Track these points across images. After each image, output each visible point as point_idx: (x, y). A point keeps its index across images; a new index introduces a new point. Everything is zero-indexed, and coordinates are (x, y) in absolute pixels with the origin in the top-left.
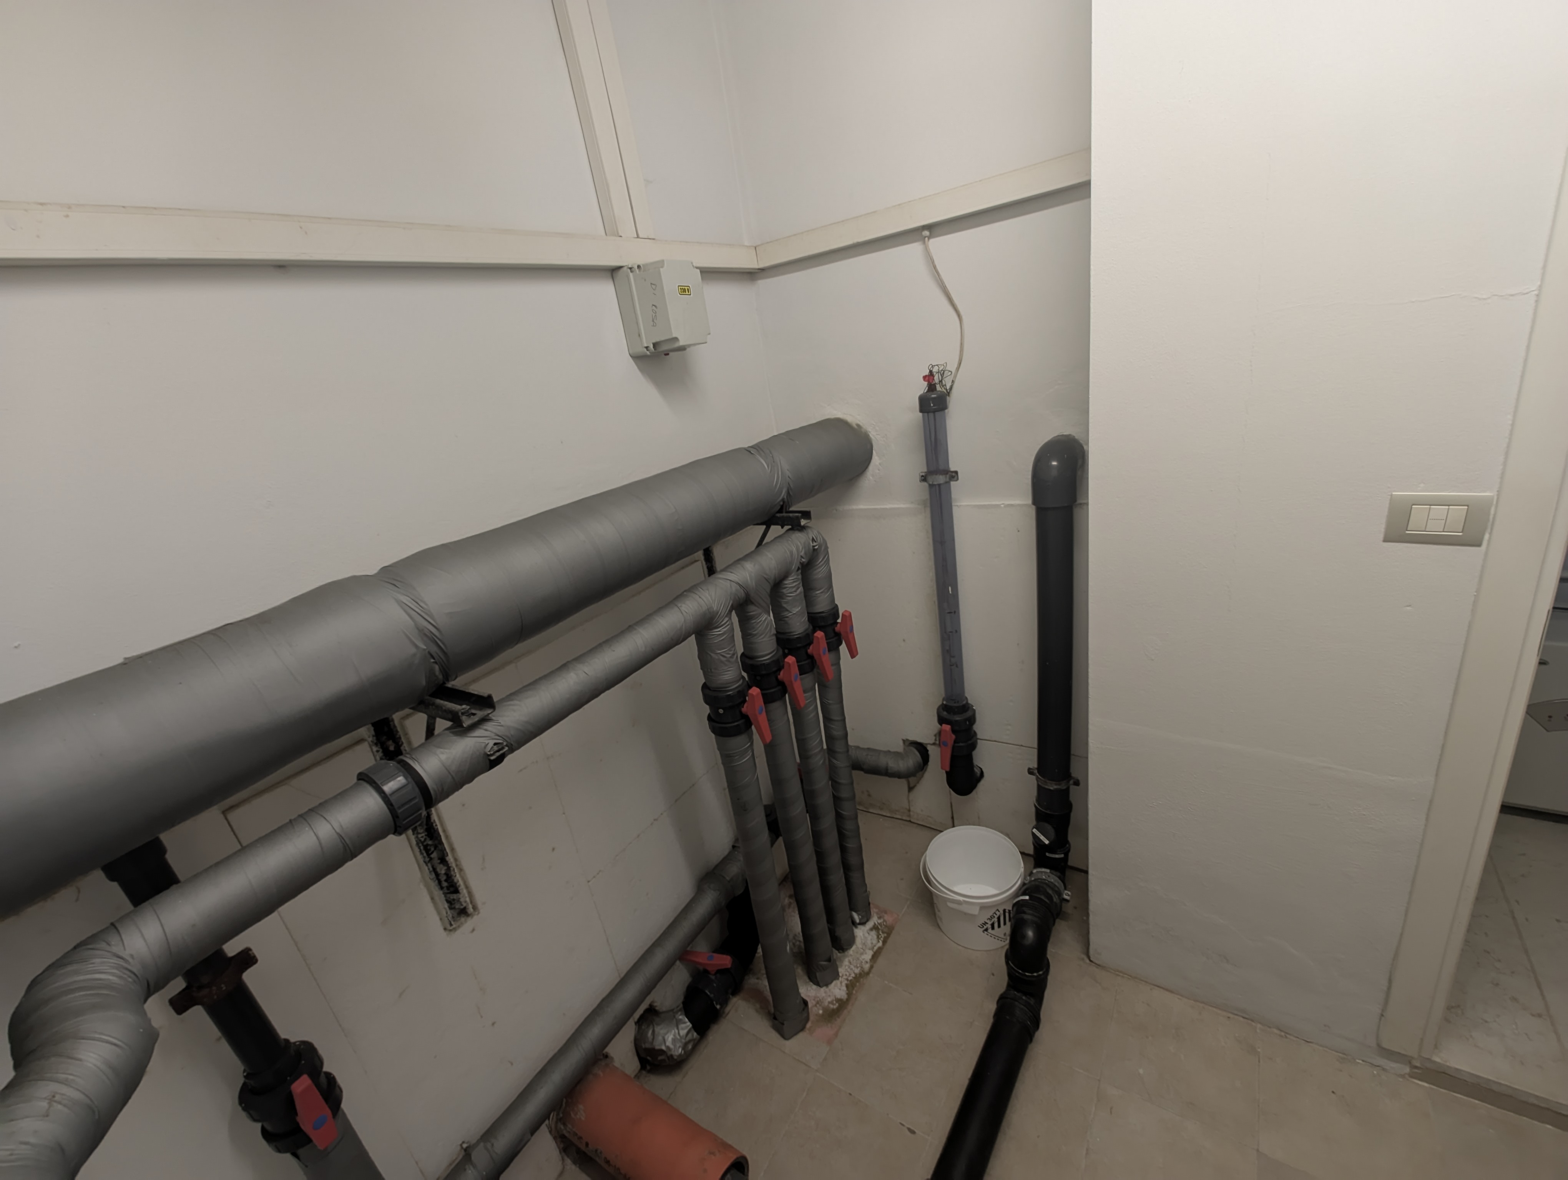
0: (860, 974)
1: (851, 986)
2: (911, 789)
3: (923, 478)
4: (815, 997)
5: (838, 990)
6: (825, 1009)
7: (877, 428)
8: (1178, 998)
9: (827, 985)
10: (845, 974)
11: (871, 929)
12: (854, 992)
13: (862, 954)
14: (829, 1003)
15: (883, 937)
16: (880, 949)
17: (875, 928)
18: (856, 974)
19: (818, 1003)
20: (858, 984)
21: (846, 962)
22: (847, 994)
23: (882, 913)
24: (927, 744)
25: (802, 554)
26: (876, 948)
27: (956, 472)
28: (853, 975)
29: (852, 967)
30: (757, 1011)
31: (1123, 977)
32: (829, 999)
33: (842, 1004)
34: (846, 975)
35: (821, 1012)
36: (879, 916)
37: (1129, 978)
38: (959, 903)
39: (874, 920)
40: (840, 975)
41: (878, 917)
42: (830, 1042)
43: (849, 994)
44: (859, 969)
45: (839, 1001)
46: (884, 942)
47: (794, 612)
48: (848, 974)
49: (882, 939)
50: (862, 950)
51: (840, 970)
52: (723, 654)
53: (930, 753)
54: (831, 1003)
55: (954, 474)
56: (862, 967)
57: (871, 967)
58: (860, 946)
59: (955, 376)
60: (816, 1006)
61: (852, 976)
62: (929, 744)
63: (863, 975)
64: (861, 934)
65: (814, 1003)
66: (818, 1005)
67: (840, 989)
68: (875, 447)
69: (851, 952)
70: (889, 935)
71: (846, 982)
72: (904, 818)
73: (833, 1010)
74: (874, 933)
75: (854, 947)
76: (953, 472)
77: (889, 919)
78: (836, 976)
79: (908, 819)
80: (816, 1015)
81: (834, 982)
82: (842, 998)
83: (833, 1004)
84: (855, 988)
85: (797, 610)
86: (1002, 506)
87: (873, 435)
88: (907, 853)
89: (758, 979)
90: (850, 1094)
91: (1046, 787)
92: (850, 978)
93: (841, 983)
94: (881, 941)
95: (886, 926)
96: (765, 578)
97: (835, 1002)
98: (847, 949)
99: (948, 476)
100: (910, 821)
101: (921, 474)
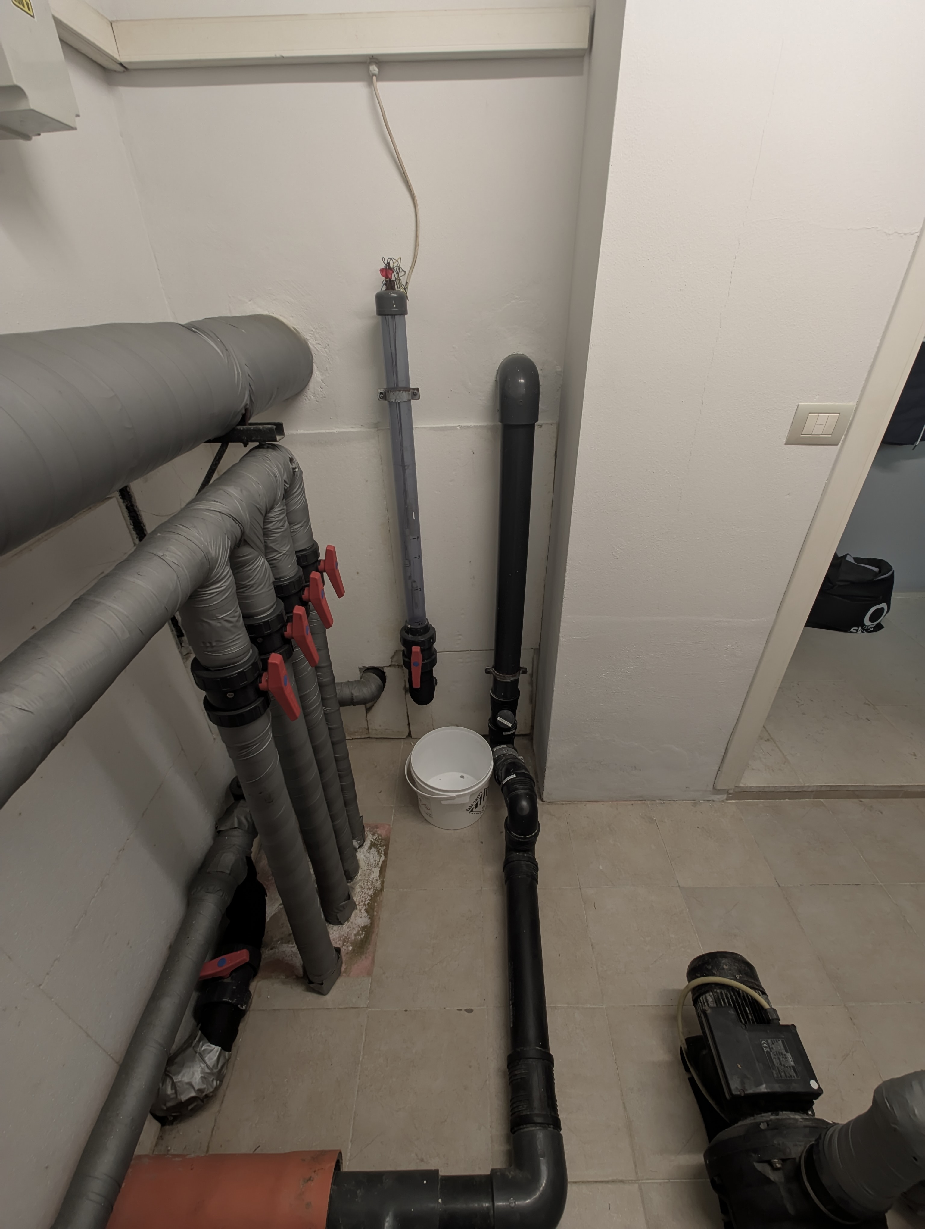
0: (375, 893)
1: (370, 910)
2: (368, 710)
3: (382, 395)
4: (340, 937)
5: (360, 919)
6: (353, 944)
7: (317, 336)
8: (602, 804)
9: (347, 920)
10: (360, 900)
11: (370, 848)
12: (375, 913)
13: (370, 874)
14: (355, 935)
15: (383, 850)
16: (384, 862)
17: (373, 845)
18: (371, 896)
19: (344, 941)
20: (376, 904)
21: (358, 889)
22: (369, 918)
23: (374, 828)
24: (383, 667)
25: (285, 477)
26: (380, 863)
27: (418, 390)
28: (369, 898)
29: (365, 890)
30: (284, 983)
31: (566, 804)
32: (355, 932)
33: (368, 930)
34: (362, 901)
35: (350, 948)
36: (372, 833)
37: (570, 804)
38: (453, 798)
39: (370, 838)
40: (357, 903)
41: (372, 835)
42: (369, 973)
43: (371, 918)
44: (372, 890)
45: (364, 928)
46: (386, 854)
47: (284, 552)
48: (363, 899)
49: (383, 853)
50: (369, 871)
51: (355, 899)
52: (227, 618)
53: (386, 674)
54: (357, 934)
55: (416, 391)
56: (374, 887)
57: (383, 882)
58: (366, 868)
59: (409, 277)
60: (343, 945)
61: (367, 899)
62: (386, 666)
63: (378, 893)
64: (362, 856)
65: (341, 942)
66: (345, 944)
67: (361, 917)
68: (315, 360)
69: (358, 877)
70: (387, 846)
71: (365, 907)
72: (363, 737)
73: (362, 940)
74: (373, 850)
75: (360, 872)
76: (414, 389)
77: (382, 832)
78: (354, 906)
79: (367, 736)
80: (347, 953)
81: (354, 913)
82: (366, 924)
83: (360, 935)
84: (375, 910)
85: (287, 549)
86: (458, 428)
87: (312, 344)
88: (376, 767)
89: (272, 949)
90: (406, 1011)
91: (505, 681)
92: (367, 903)
93: (360, 910)
94: (382, 855)
95: (382, 839)
96: (257, 508)
97: (360, 932)
98: (355, 877)
99: (410, 393)
100: (369, 738)
101: (380, 391)
